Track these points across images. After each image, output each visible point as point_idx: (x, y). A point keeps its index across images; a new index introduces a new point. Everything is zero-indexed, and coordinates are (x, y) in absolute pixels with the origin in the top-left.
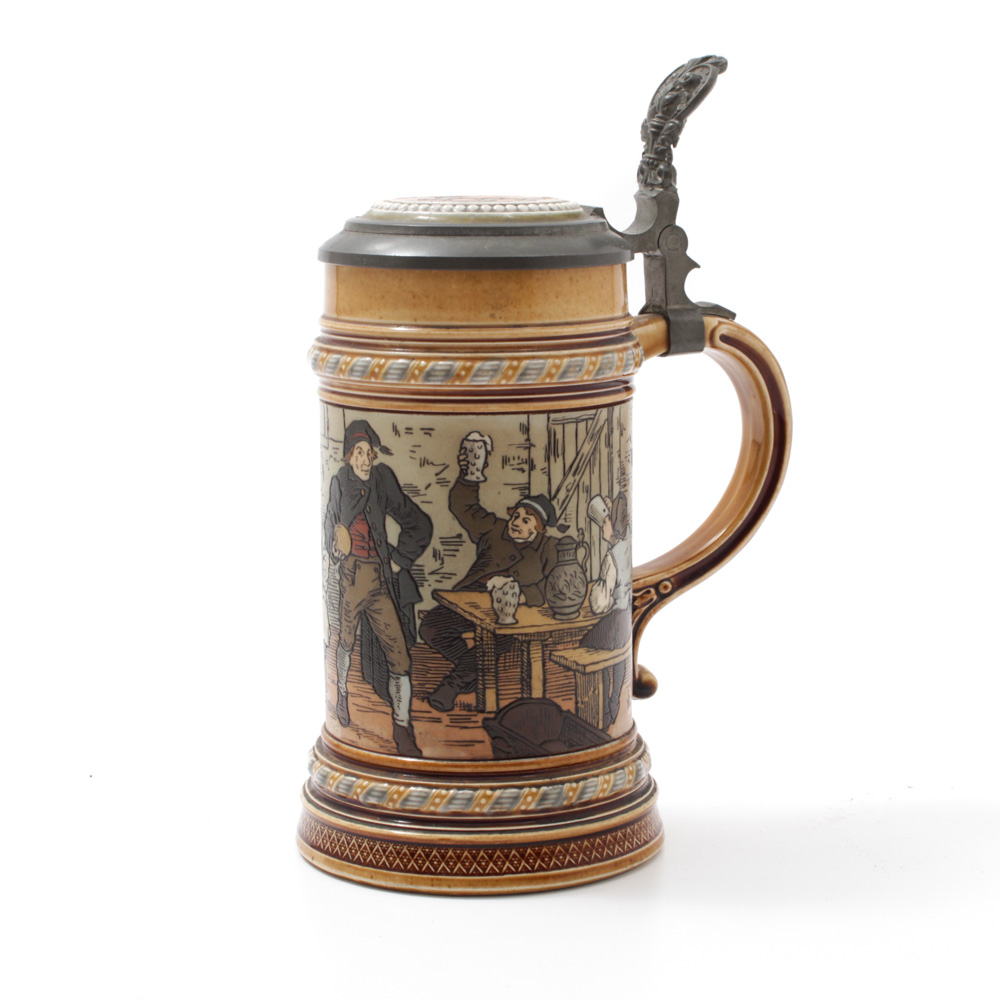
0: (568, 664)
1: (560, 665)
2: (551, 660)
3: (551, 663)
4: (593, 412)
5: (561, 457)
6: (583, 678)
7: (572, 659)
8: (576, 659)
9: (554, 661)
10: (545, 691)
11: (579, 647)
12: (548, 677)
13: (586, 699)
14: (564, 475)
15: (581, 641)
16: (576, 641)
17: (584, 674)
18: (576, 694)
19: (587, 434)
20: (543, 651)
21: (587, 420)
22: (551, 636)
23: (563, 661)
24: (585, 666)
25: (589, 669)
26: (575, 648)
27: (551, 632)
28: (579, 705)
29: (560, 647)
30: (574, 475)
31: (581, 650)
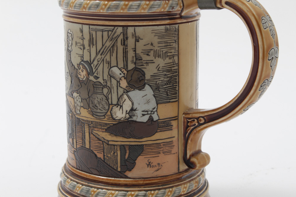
0: (99, 137)
1: (96, 137)
2: (92, 133)
3: (92, 135)
4: (113, 28)
5: (95, 46)
6: (107, 146)
7: (102, 136)
8: (104, 137)
9: (93, 134)
10: (90, 146)
11: (105, 132)
12: (91, 140)
13: (109, 155)
14: (97, 54)
15: (106, 130)
16: (104, 129)
17: (108, 144)
18: (104, 152)
19: (109, 37)
20: (89, 130)
21: (108, 31)
22: (92, 124)
23: (97, 136)
24: (108, 141)
25: (110, 143)
26: (103, 132)
27: (92, 122)
28: (106, 157)
29: (95, 129)
30: (101, 55)
31: (107, 133)
